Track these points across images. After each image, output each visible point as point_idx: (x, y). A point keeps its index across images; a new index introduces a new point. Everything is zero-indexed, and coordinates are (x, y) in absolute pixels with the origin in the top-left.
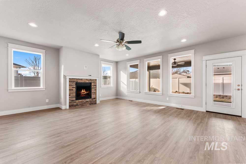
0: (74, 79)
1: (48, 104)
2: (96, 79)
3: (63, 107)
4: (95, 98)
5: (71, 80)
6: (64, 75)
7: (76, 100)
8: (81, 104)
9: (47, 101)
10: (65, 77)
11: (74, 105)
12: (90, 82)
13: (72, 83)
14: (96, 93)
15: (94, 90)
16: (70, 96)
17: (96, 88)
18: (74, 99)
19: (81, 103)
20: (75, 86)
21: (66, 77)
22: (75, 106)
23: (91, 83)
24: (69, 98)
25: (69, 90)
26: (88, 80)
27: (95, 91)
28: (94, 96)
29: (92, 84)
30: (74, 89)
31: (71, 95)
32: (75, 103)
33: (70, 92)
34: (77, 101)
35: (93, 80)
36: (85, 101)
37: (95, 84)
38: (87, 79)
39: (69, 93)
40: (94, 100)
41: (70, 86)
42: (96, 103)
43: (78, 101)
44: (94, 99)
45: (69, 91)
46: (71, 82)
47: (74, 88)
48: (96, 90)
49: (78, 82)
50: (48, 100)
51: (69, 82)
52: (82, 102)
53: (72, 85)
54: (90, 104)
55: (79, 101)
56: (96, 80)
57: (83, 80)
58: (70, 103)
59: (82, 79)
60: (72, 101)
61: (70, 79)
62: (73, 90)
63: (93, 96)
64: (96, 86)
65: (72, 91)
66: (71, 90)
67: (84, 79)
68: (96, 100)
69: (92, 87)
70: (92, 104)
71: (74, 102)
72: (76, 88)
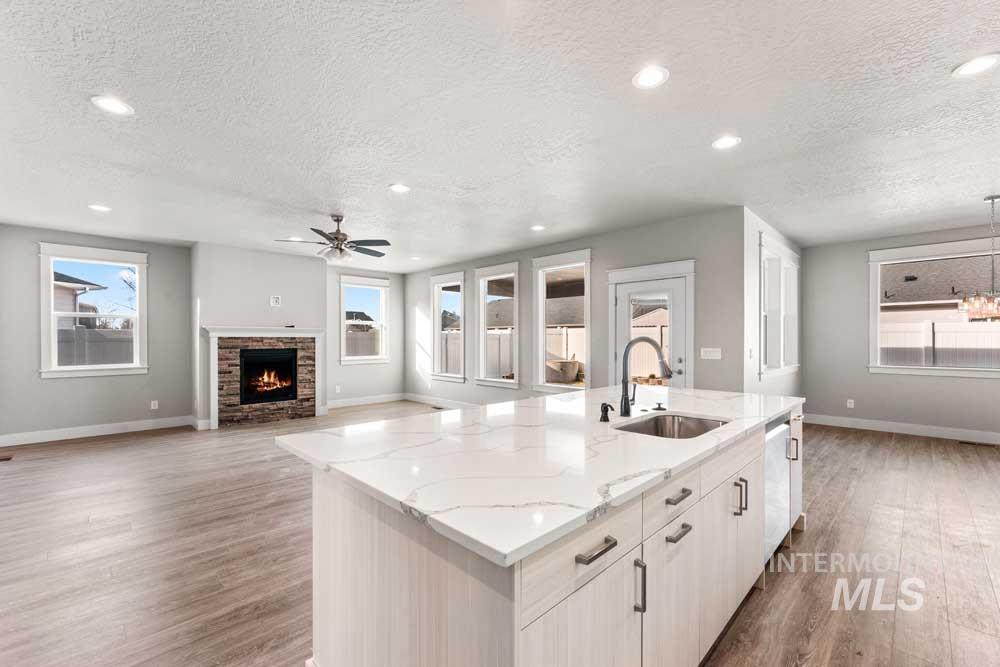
0: (235, 338)
1: (156, 414)
2: (314, 338)
3: (201, 425)
4: (311, 399)
5: (225, 344)
6: (204, 329)
7: (242, 403)
8: (258, 417)
9: (154, 405)
10: (205, 333)
11: (235, 419)
12: (293, 346)
13: (228, 350)
14: (314, 382)
15: (306, 371)
16: (222, 392)
17: (314, 365)
18: (236, 399)
19: (259, 413)
20: (238, 362)
21: (208, 332)
22: (238, 421)
23: (295, 350)
24: (220, 396)
25: (220, 373)
26: (285, 340)
27: (308, 377)
28: (307, 391)
29: (300, 354)
30: (237, 371)
31: (225, 388)
32: (240, 414)
33: (222, 380)
34: (246, 406)
35: (303, 340)
36: (272, 407)
37: (308, 354)
38: (279, 339)
39: (220, 382)
40: (306, 404)
41: (220, 359)
42: (314, 415)
43: (249, 408)
44: (308, 400)
45: (217, 374)
46: (225, 348)
47: (236, 365)
48: (313, 372)
49: (250, 348)
50: (156, 402)
51: (220, 348)
52: (262, 409)
53: (227, 359)
54: (293, 418)
55: (254, 405)
56: (314, 342)
57: (268, 341)
58: (221, 411)
59: (262, 340)
60: (229, 406)
61: (220, 338)
62: (230, 372)
63: (302, 392)
64: (314, 360)
65: (227, 378)
66: (225, 373)
67: (271, 338)
68: (314, 406)
69: (299, 363)
70: (301, 416)
71: (236, 411)
72: (240, 366)
